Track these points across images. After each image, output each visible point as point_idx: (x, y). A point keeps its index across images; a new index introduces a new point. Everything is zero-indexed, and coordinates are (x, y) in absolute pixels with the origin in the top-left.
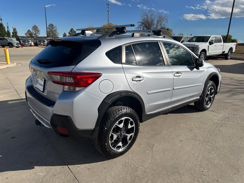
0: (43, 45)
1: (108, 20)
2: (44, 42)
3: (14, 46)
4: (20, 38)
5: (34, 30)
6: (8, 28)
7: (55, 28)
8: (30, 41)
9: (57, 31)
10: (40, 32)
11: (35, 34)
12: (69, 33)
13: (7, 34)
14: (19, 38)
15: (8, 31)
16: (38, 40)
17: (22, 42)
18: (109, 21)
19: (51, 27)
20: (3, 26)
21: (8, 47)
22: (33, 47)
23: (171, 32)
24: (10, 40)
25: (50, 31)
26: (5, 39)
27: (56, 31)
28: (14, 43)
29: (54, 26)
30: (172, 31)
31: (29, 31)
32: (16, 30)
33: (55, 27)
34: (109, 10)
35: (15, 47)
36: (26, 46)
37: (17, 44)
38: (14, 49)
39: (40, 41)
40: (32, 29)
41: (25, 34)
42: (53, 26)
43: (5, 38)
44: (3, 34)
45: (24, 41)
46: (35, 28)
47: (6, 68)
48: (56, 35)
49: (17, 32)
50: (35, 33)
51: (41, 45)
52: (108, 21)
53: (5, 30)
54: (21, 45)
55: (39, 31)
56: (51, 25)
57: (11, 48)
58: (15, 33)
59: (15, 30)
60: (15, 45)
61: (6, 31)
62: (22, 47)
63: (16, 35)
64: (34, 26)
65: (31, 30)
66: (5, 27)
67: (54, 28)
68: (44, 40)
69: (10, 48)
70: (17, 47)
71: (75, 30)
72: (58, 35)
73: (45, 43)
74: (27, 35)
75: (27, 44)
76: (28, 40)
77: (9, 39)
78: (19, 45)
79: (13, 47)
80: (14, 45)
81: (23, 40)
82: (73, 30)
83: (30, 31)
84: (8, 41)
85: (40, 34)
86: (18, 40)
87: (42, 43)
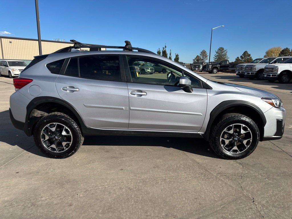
0: (199, 71)
5: (202, 55)
6: (170, 54)
9: (227, 55)
11: (202, 60)
12: (241, 56)
16: (193, 65)
19: (221, 51)
25: (219, 56)
27: (225, 55)
31: (197, 56)
33: (226, 51)
41: (194, 60)
42: (224, 49)
46: (203, 53)
49: (179, 58)
50: (202, 58)
51: (196, 71)
55: (207, 56)
56: (221, 49)
57: (164, 73)
58: (177, 59)
59: (177, 56)
64: (203, 51)
65: (199, 55)
66: (167, 54)
67: (224, 51)
68: (200, 65)
72: (227, 59)
82: (247, 53)
83: (199, 57)
85: (207, 59)
87: (197, 69)
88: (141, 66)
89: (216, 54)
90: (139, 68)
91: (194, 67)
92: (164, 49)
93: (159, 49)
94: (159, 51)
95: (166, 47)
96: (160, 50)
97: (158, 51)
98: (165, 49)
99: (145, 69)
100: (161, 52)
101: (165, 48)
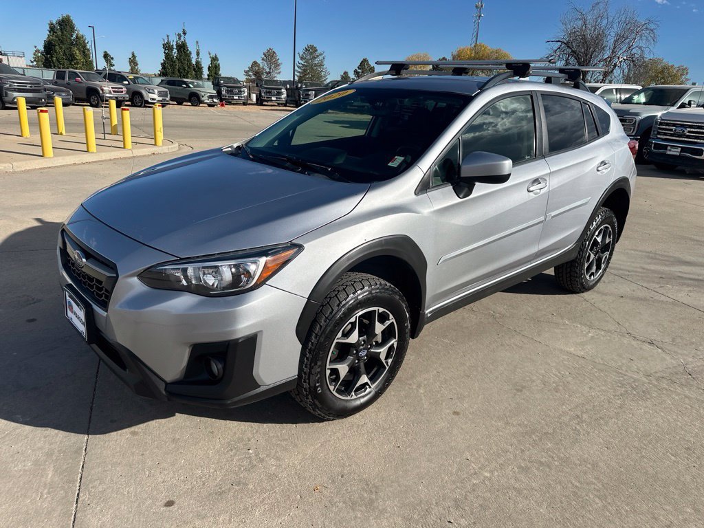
0: (278, 104)
1: (475, 33)
2: (279, 94)
3: (202, 102)
4: (222, 82)
5: (266, 61)
6: (198, 54)
7: (321, 58)
8: (244, 91)
9: (324, 67)
10: (282, 68)
11: (267, 74)
12: (355, 71)
13: (194, 70)
14: (219, 82)
15: (198, 63)
16: (265, 88)
17: (226, 92)
18: (477, 39)
19: (311, 54)
20: (188, 50)
21: (189, 104)
22: (250, 106)
23: (682, 75)
24: (195, 86)
25: (306, 66)
26: (185, 83)
27: (321, 65)
28: (203, 94)
29: (319, 51)
30: (687, 73)
31: (255, 63)
32: (218, 60)
33: (321, 54)
34: (482, 6)
35: (206, 105)
36: (234, 104)
37: (211, 97)
38: (202, 109)
39: (269, 93)
40: (263, 59)
41: (246, 72)
42: (316, 51)
43: (185, 80)
44: (185, 70)
45: (230, 91)
46: (270, 56)
47: (148, 155)
48: (321, 77)
49: (219, 65)
50: (268, 70)
51: (272, 104)
52: (474, 39)
53: (190, 60)
54: (221, 100)
55: (279, 65)
56: (311, 50)
57: (196, 106)
58: (214, 68)
59: (214, 59)
60: (205, 99)
61: (194, 62)
62: (222, 105)
63: (216, 73)
64: (268, 51)
65: (259, 61)
66: (190, 53)
67: (318, 56)
68: (281, 89)
69: (192, 105)
70: (210, 105)
71: (372, 64)
72: (325, 76)
73: (283, 96)
74: (249, 76)
75: (237, 98)
76: (241, 87)
77: (193, 83)
78: (215, 100)
79: (201, 105)
80: (203, 99)
81: (227, 87)
82: (368, 64)
83: (259, 65)
84: (190, 87)
85: (279, 73)
86: (217, 86)
87: (274, 98)
88: (129, 84)
89: (300, 61)
90: (125, 89)
91: (266, 92)
92: (180, 38)
93: (168, 36)
94: (168, 43)
95: (185, 34)
96: (170, 39)
97: (166, 41)
98: (182, 39)
99: (144, 93)
100: (175, 47)
101: (182, 34)
